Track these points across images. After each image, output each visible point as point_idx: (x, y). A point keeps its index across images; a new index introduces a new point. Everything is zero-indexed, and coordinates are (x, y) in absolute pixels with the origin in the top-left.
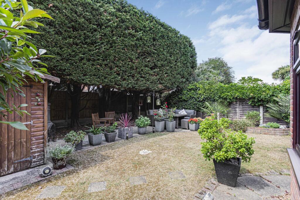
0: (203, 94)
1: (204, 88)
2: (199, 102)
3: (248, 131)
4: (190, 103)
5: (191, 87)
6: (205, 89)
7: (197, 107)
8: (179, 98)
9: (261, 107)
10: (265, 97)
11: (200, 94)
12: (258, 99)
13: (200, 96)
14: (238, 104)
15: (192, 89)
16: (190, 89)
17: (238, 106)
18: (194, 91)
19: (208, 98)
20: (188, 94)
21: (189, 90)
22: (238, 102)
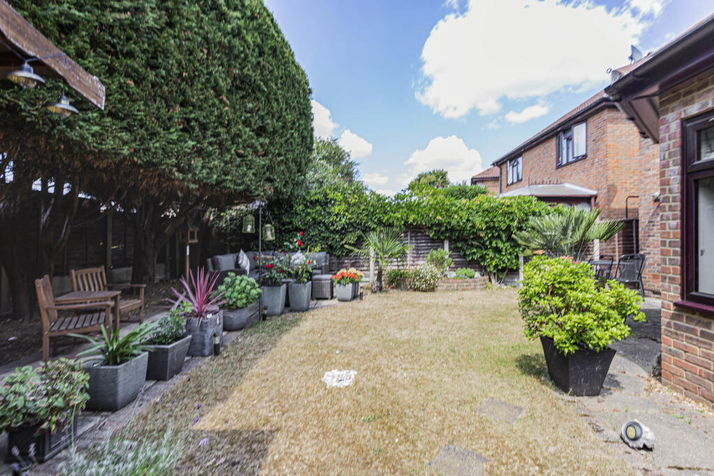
0: (344, 215)
1: (345, 200)
2: (334, 234)
3: (439, 288)
4: (313, 236)
5: (316, 197)
6: (349, 204)
7: (327, 244)
8: (284, 224)
9: (445, 241)
10: (458, 222)
11: (337, 215)
12: (446, 227)
13: (338, 219)
14: (409, 237)
15: (317, 201)
16: (311, 202)
17: (409, 241)
18: (322, 206)
19: (355, 225)
20: (308, 214)
21: (308, 204)
22: (409, 233)
